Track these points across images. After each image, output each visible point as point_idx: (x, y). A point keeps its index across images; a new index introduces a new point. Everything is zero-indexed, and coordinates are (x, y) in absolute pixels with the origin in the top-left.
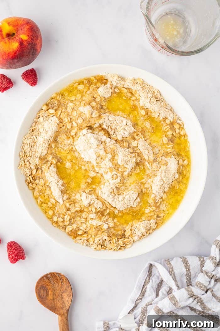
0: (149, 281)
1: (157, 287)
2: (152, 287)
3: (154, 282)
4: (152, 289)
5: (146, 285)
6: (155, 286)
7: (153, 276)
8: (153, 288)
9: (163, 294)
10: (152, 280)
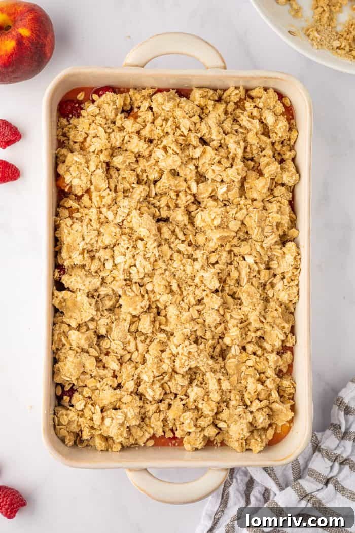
0: (232, 482)
1: (245, 488)
2: (238, 490)
3: (239, 481)
4: (238, 494)
5: (228, 487)
6: (242, 487)
7: (237, 473)
8: (240, 492)
9: (256, 498)
10: (237, 479)
